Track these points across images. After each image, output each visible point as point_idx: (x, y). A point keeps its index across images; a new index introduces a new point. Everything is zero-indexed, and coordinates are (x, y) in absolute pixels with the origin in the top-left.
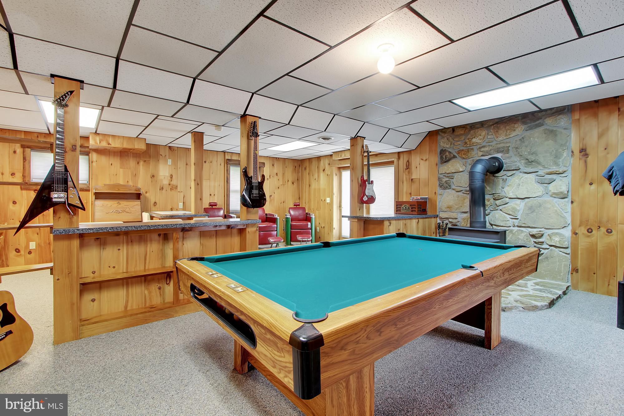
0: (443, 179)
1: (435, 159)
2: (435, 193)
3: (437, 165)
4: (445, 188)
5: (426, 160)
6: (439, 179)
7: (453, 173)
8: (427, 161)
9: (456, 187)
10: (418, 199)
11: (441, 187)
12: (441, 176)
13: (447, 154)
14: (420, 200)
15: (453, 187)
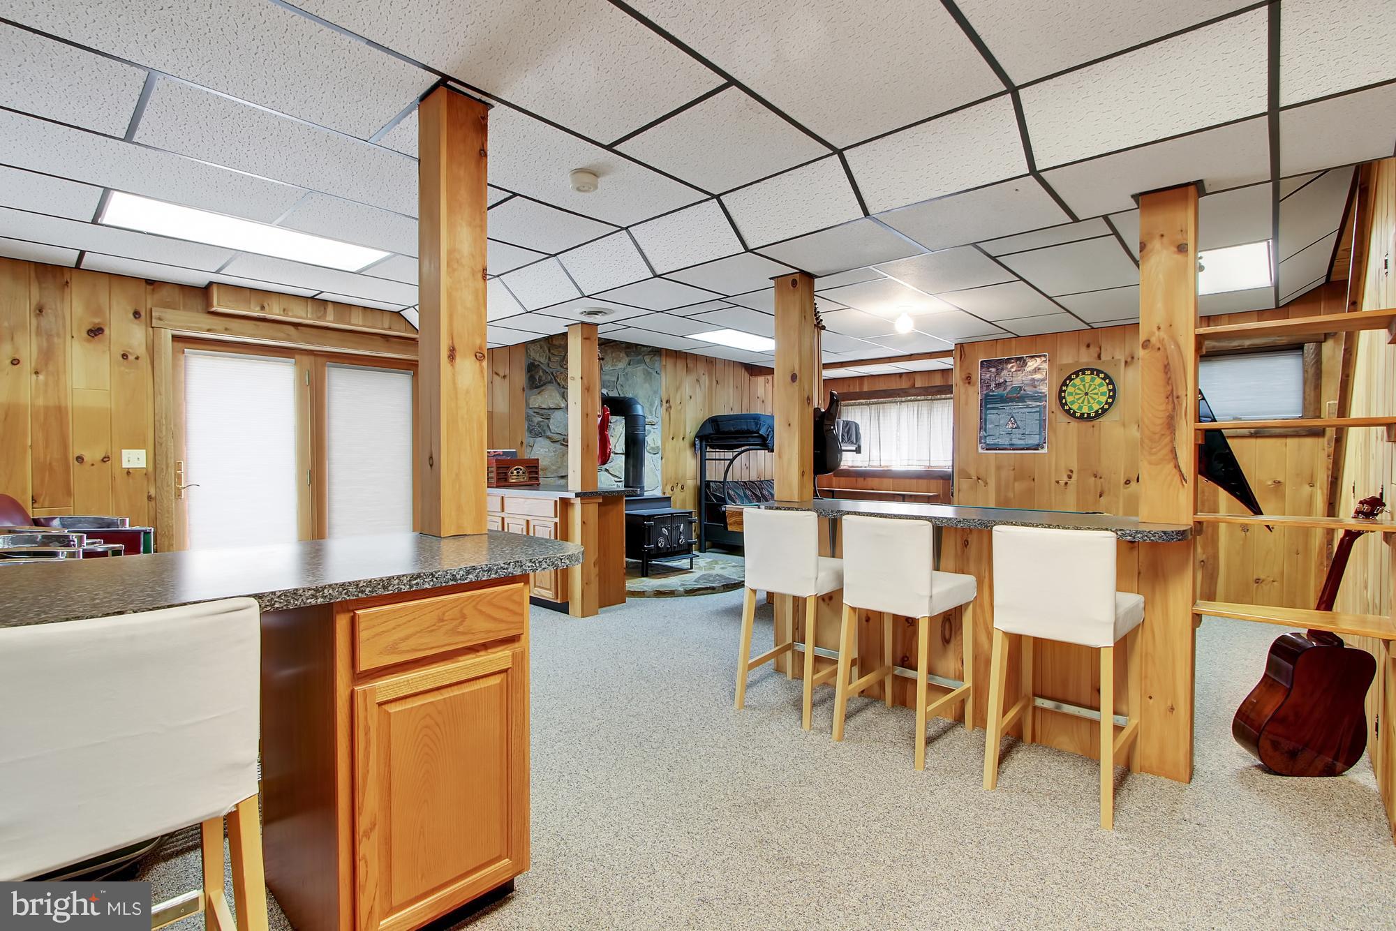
0: (534, 419)
1: (520, 378)
2: (522, 443)
3: (523, 389)
4: (537, 435)
5: (505, 377)
6: (528, 418)
7: (550, 409)
8: (507, 380)
9: (552, 434)
10: (499, 455)
11: (531, 432)
12: (531, 412)
13: (541, 373)
14: (502, 455)
15: (549, 434)
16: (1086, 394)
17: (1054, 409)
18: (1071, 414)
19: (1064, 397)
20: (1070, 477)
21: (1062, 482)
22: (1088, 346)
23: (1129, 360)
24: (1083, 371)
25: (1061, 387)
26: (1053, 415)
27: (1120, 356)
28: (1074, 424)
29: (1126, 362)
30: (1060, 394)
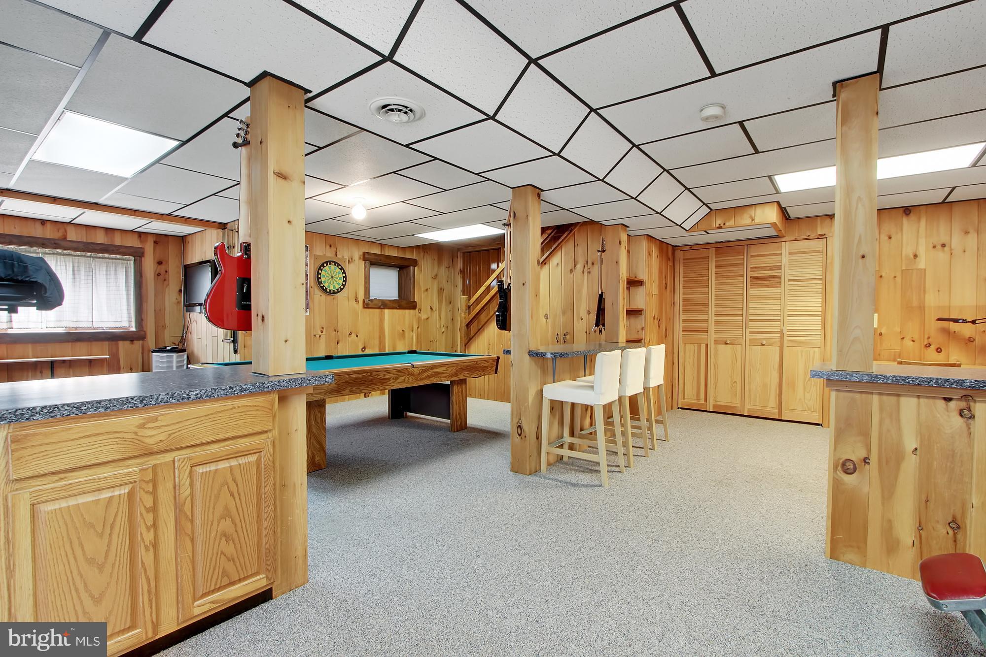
16: (332, 277)
17: (312, 285)
18: (323, 289)
19: (320, 278)
20: (322, 332)
21: (318, 336)
22: (331, 246)
23: (350, 260)
24: (330, 262)
25: (318, 271)
26: (312, 289)
27: (347, 257)
28: (324, 297)
29: (349, 261)
30: (318, 276)
